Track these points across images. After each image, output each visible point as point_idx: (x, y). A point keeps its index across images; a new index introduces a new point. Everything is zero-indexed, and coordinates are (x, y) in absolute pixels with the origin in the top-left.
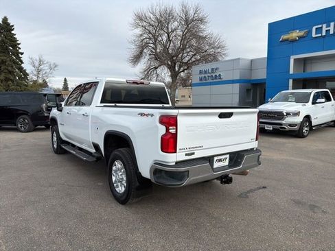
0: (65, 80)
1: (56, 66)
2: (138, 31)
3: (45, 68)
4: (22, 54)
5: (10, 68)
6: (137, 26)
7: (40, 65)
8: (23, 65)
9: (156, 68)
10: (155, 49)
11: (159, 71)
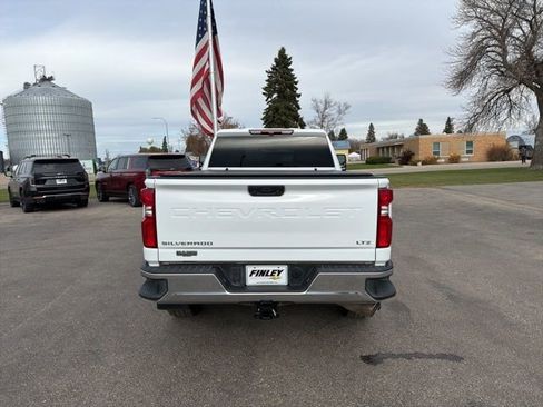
0: (371, 126)
1: (347, 108)
2: (469, 28)
3: (333, 112)
4: (299, 96)
5: (283, 118)
6: (468, 18)
7: (326, 109)
8: (299, 112)
9: (507, 91)
10: (504, 54)
11: (514, 95)
